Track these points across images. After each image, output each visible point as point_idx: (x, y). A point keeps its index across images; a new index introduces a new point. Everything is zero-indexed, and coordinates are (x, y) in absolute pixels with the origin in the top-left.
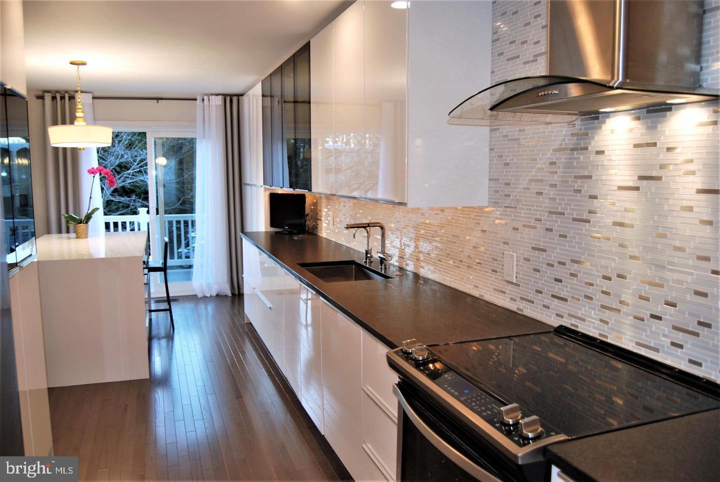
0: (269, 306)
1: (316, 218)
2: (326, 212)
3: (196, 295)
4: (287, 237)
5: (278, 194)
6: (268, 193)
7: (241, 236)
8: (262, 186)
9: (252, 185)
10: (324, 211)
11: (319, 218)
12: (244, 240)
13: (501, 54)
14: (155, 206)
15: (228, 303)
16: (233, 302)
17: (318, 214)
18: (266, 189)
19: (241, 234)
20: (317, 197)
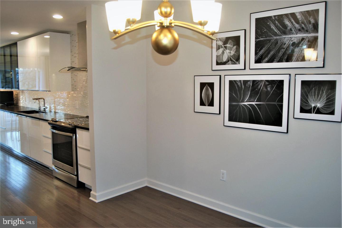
4: (6, 107)
10: (21, 97)
13: (73, 55)
17: (18, 98)
20: (18, 92)
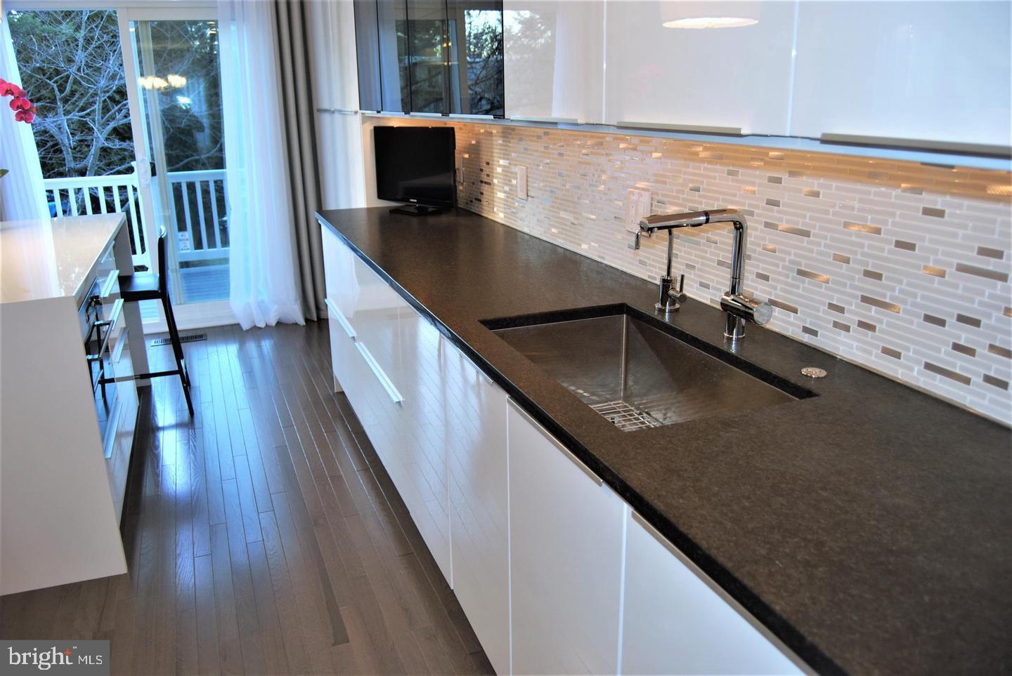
0: (396, 400)
1: (479, 180)
2: (504, 166)
3: (239, 324)
4: (414, 221)
5: (391, 128)
6: (369, 128)
7: (317, 220)
8: (356, 113)
9: (333, 112)
10: (499, 165)
11: (485, 179)
12: (323, 227)
14: (148, 160)
15: (299, 341)
16: (308, 339)
17: (482, 170)
18: (365, 119)
19: (317, 215)
20: (480, 134)
